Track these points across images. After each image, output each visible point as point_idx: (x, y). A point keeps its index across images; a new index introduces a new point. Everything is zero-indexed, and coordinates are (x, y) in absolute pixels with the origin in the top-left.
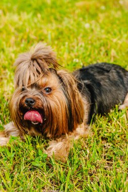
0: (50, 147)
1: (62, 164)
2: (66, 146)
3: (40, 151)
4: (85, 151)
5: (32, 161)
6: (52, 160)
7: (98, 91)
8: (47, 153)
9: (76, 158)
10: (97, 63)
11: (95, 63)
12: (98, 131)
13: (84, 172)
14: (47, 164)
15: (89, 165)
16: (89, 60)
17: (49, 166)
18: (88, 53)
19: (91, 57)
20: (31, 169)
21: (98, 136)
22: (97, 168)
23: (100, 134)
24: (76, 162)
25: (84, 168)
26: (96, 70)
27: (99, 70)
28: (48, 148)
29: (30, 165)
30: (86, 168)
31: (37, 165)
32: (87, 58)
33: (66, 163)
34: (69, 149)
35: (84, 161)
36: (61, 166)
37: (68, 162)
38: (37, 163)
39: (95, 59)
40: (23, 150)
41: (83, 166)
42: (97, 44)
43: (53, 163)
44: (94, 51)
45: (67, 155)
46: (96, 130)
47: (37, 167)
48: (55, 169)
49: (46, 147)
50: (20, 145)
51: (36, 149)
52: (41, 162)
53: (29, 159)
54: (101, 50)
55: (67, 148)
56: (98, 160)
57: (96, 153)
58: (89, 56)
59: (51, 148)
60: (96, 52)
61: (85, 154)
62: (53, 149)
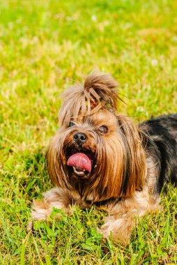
0: (105, 225)
1: (122, 249)
2: (128, 224)
3: (92, 230)
4: (153, 232)
5: (81, 242)
6: (110, 242)
8: (101, 233)
9: (141, 240)
11: (166, 113)
12: (171, 206)
13: (152, 261)
14: (102, 248)
15: (160, 252)
16: (158, 109)
17: (105, 250)
18: (156, 100)
19: (159, 106)
20: (80, 254)
21: (171, 212)
22: (169, 255)
23: (173, 211)
24: (142, 246)
25: (153, 256)
26: (170, 123)
27: (175, 123)
28: (103, 227)
29: (78, 248)
30: (155, 256)
31: (88, 248)
32: (153, 106)
33: (128, 247)
34: (132, 229)
35: (153, 246)
36: (122, 251)
37: (130, 246)
38: (89, 246)
39: (165, 108)
40: (68, 228)
41: (151, 251)
42: (168, 88)
43: (111, 246)
44: (164, 98)
45: (129, 237)
46: (168, 204)
47: (88, 251)
48: (113, 254)
49: (100, 224)
50: (65, 220)
51: (86, 227)
52: (93, 244)
53: (76, 240)
54: (173, 97)
55: (129, 227)
56: (172, 246)
57: (169, 237)
58: (157, 103)
60: (167, 98)
61: (153, 237)
62: (109, 227)
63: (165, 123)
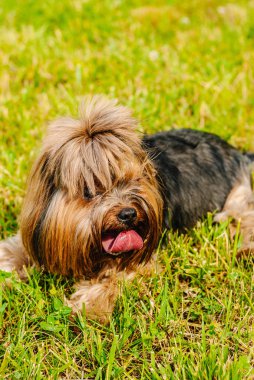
0: (77, 293)
1: (100, 328)
2: (109, 292)
3: (56, 301)
4: (145, 302)
5: (40, 320)
6: (81, 319)
7: (173, 182)
8: (70, 306)
9: (127, 315)
10: (173, 130)
11: (168, 128)
12: (173, 264)
13: (144, 344)
14: (71, 328)
15: (154, 331)
16: (157, 122)
17: (75, 331)
18: (155, 109)
19: (160, 118)
20: (37, 337)
21: (173, 273)
22: (168, 335)
23: (176, 270)
24: (128, 323)
25: (145, 336)
26: (170, 143)
27: (177, 143)
28: (73, 296)
29: (36, 329)
30: (147, 336)
31: (50, 328)
32: (152, 118)
33: (108, 325)
34: (115, 299)
35: (144, 322)
36: (99, 331)
37: (112, 325)
38: (51, 325)
39: (168, 121)
40: (22, 299)
41: (142, 331)
42: (173, 92)
43: (83, 325)
44: (167, 106)
46: (168, 261)
47: (51, 332)
48: (85, 336)
49: (70, 293)
50: (18, 288)
51: (49, 297)
52: (58, 322)
53: (34, 317)
54: (179, 105)
55: (111, 297)
56: (172, 321)
57: (169, 307)
58: (157, 114)
59: (79, 297)
60: (171, 107)
61: (145, 309)
62: (83, 297)
63: (163, 144)
